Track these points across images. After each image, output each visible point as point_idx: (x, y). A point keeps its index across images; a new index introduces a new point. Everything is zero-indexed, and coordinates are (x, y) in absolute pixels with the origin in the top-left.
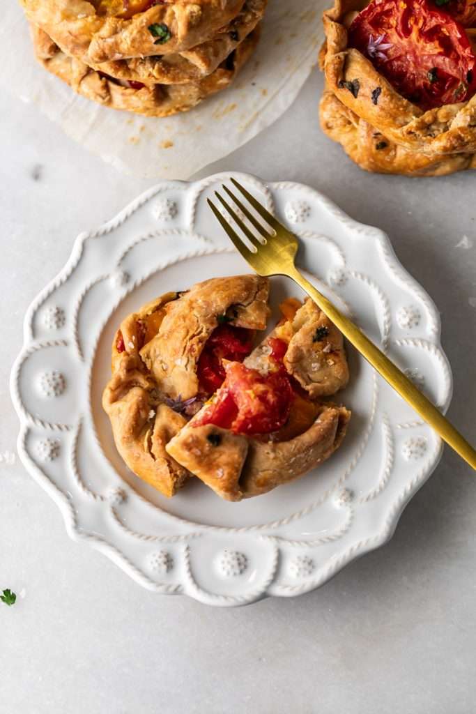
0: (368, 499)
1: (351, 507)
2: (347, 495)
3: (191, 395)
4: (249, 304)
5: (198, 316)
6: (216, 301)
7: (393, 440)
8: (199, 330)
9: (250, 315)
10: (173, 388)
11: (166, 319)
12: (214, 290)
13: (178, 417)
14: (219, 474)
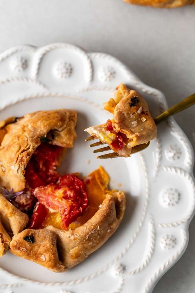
0: (134, 273)
1: (123, 277)
2: (121, 269)
3: (20, 189)
4: (62, 130)
5: (28, 137)
6: (40, 127)
7: (155, 234)
8: (28, 147)
9: (62, 138)
10: (8, 183)
11: (6, 136)
12: (39, 120)
13: (9, 205)
14: (43, 259)
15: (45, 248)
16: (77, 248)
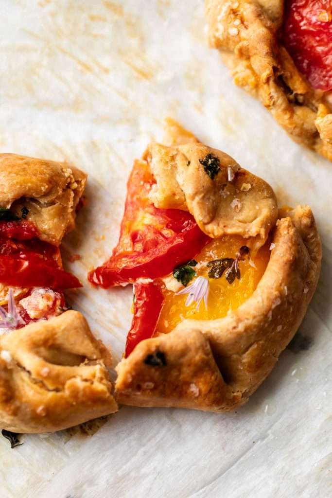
4: (47, 205)
14: (195, 392)
15: (192, 368)
16: (255, 346)
